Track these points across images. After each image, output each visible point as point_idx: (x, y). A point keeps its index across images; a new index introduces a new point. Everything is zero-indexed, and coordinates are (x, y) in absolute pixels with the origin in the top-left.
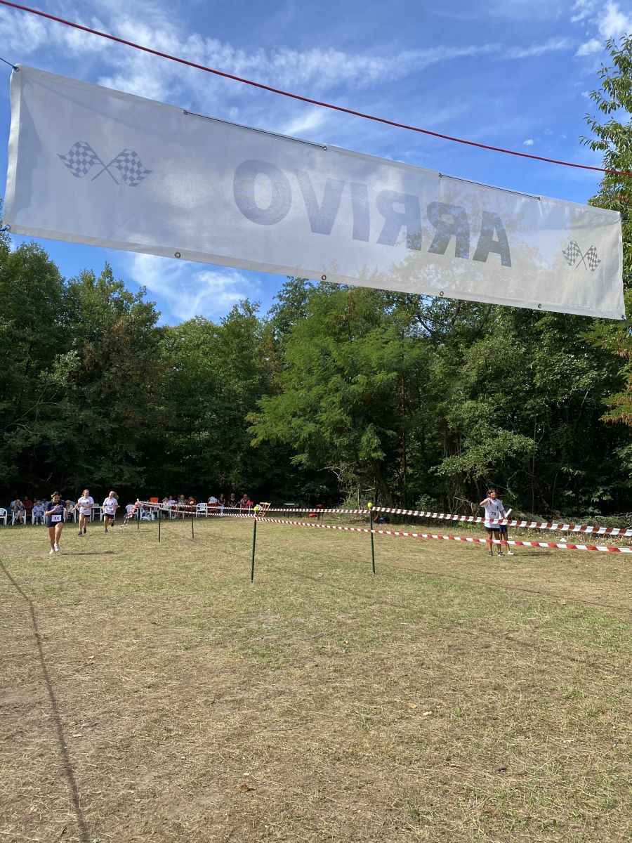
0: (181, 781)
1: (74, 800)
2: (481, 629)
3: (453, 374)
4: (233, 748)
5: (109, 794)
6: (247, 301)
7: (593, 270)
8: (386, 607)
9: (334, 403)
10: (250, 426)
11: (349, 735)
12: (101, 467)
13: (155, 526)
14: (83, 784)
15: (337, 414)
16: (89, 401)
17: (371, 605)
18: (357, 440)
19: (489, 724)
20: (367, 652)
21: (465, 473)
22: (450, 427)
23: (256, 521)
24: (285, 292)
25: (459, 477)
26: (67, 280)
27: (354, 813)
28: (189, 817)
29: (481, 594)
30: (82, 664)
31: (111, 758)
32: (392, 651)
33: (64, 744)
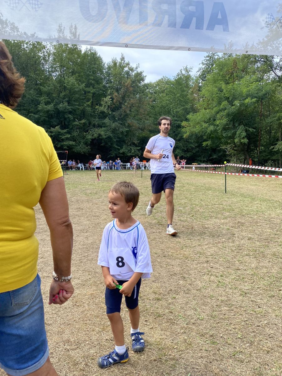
6: (186, 67)
9: (223, 116)
10: (184, 128)
12: (123, 147)
15: (224, 121)
24: (205, 61)
26: (106, 63)
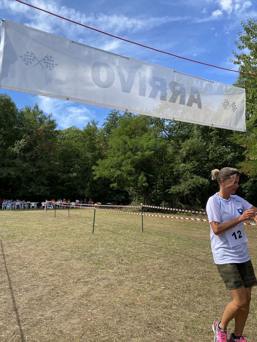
0: (63, 313)
1: (19, 321)
2: (185, 255)
3: (176, 153)
4: (84, 300)
5: (33, 318)
6: (93, 121)
7: (234, 112)
8: (147, 245)
9: (128, 163)
10: (93, 171)
11: (131, 296)
12: (31, 187)
13: (53, 211)
14: (22, 314)
15: (129, 167)
16: (27, 159)
17: (141, 244)
18: (137, 178)
19: (187, 292)
20: (139, 263)
21: (180, 193)
22: (175, 174)
23: (95, 210)
24: (109, 117)
25: (178, 194)
26: (20, 109)
27: (133, 326)
28: (66, 327)
29: (185, 241)
30: (22, 266)
31: (34, 304)
32: (149, 263)
33: (14, 298)
